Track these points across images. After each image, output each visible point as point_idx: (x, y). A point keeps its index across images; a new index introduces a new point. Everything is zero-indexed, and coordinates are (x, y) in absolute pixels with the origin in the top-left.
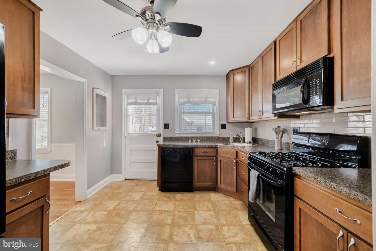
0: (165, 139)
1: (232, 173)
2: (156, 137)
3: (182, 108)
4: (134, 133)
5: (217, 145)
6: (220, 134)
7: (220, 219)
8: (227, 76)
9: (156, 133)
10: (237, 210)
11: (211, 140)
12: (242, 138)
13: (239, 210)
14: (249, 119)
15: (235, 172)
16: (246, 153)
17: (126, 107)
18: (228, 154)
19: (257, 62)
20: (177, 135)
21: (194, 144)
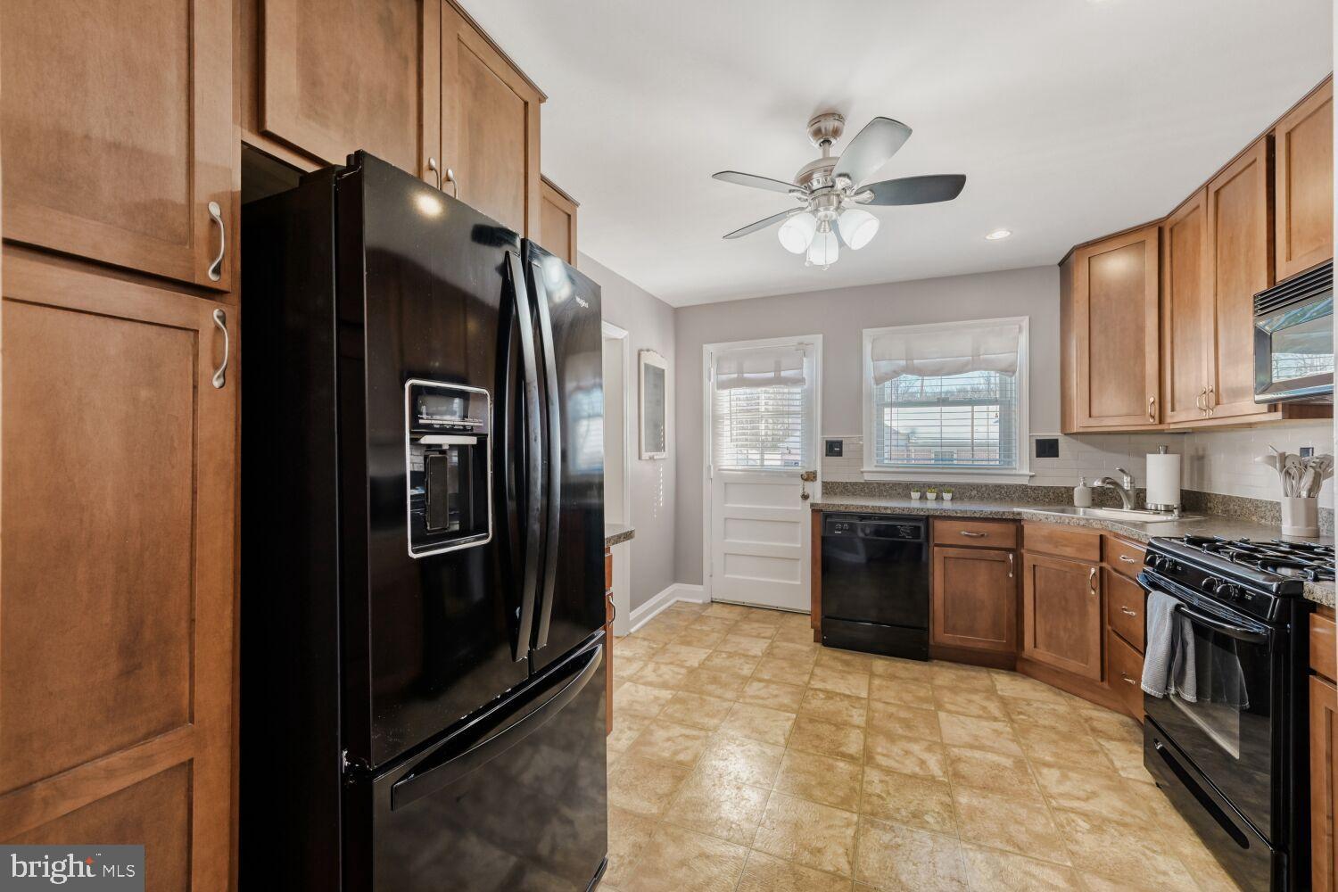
0: (829, 488)
1: (1084, 614)
2: (800, 481)
3: (888, 391)
4: (737, 468)
5: (1019, 514)
6: (1031, 476)
7: (1031, 747)
8: (1060, 264)
9: (800, 470)
10: (1102, 737)
11: (997, 496)
12: (1130, 492)
13: (1110, 738)
14: (1161, 422)
15: (1094, 611)
16: (1137, 541)
17: (714, 394)
18: (1066, 546)
19: (1195, 209)
20: (868, 477)
21: (931, 505)
